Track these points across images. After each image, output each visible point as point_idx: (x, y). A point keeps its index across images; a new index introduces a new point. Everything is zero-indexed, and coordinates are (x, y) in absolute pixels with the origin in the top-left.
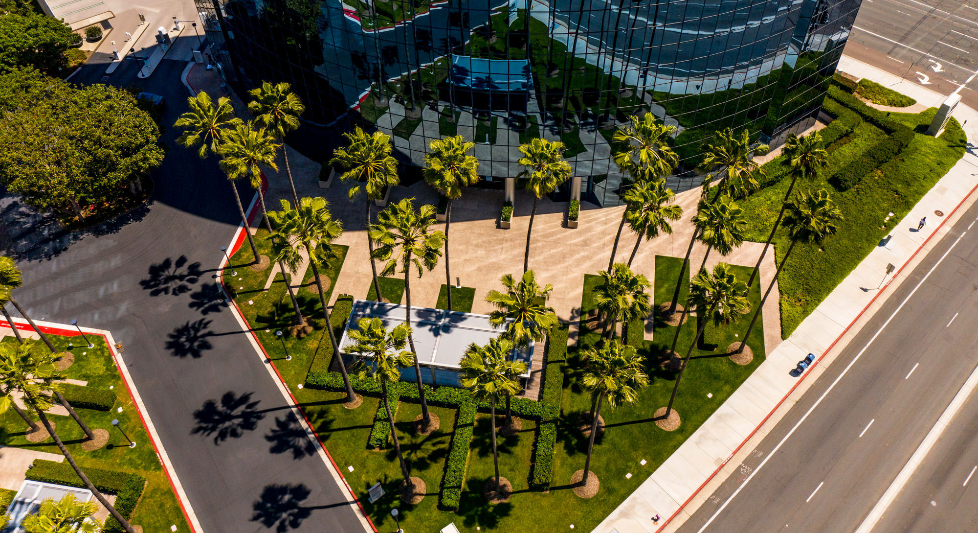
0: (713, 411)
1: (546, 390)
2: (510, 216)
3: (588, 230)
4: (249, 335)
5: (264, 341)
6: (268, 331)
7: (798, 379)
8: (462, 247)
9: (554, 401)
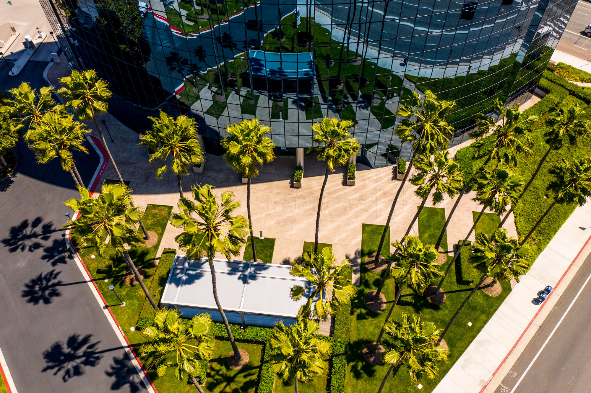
0: (473, 337)
1: (336, 326)
2: (301, 178)
3: (364, 187)
4: (91, 285)
5: (103, 290)
6: (106, 281)
7: (539, 306)
8: (263, 205)
9: (344, 336)
